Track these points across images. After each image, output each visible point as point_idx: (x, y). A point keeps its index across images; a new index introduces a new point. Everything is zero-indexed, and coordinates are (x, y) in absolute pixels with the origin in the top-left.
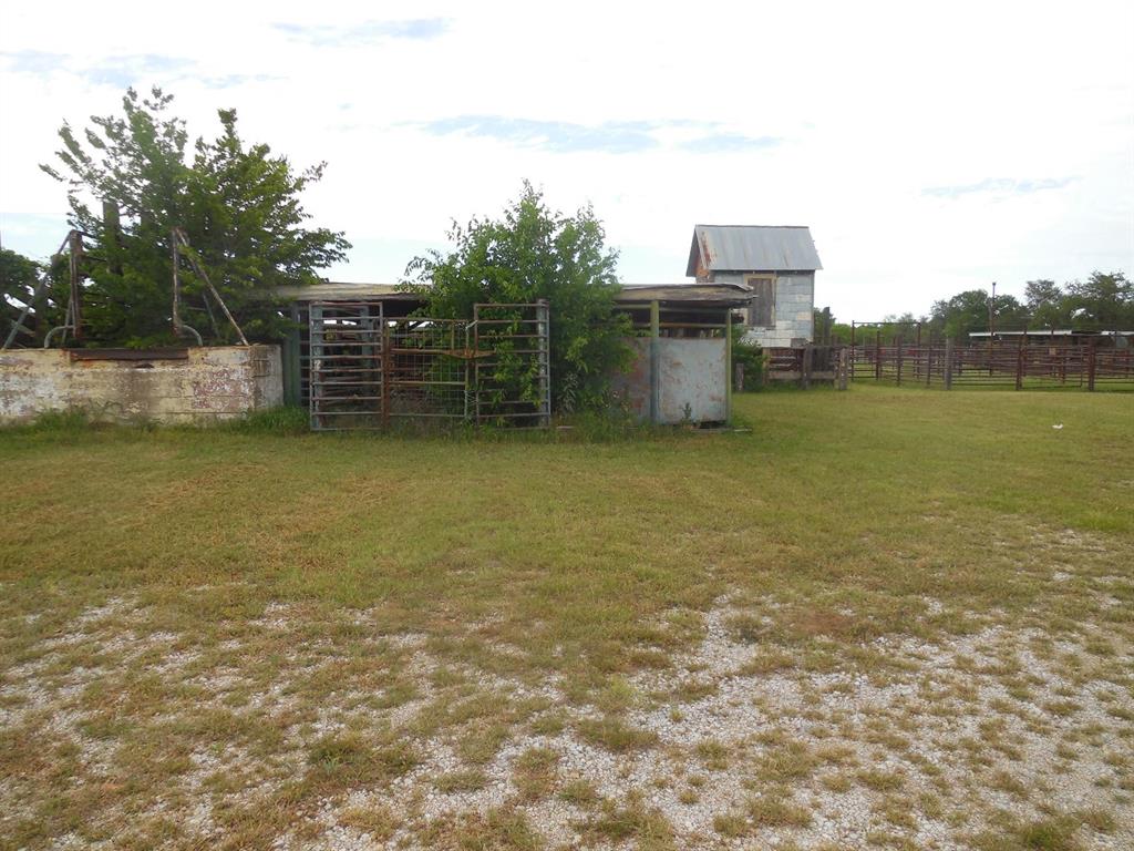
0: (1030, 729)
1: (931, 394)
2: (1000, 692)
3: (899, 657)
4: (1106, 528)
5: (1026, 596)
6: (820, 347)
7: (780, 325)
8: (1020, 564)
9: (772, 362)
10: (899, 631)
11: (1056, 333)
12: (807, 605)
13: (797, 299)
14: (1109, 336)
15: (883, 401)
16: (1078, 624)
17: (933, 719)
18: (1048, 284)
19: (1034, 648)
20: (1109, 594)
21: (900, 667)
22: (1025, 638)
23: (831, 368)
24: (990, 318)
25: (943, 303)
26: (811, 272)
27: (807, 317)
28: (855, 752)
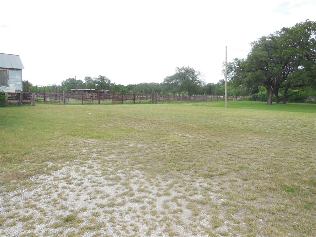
0: (71, 191)
1: (60, 106)
2: (64, 184)
3: (38, 181)
4: (97, 137)
5: (75, 157)
6: (25, 93)
7: (11, 85)
8: (75, 149)
9: (9, 97)
10: (38, 173)
11: (91, 90)
12: (10, 172)
13: (17, 78)
14: (103, 91)
15: (45, 108)
16: (87, 162)
17: (45, 196)
18: (89, 77)
19: (75, 170)
20: (95, 153)
21: (37, 184)
22: (73, 168)
23: (30, 99)
24: (76, 86)
25: (64, 81)
26: (21, 70)
27: (20, 83)
28: (19, 213)
